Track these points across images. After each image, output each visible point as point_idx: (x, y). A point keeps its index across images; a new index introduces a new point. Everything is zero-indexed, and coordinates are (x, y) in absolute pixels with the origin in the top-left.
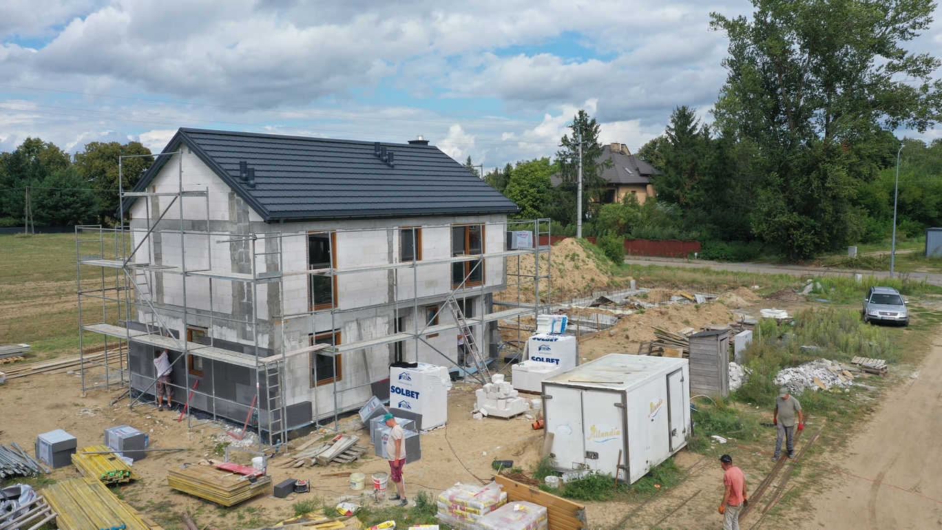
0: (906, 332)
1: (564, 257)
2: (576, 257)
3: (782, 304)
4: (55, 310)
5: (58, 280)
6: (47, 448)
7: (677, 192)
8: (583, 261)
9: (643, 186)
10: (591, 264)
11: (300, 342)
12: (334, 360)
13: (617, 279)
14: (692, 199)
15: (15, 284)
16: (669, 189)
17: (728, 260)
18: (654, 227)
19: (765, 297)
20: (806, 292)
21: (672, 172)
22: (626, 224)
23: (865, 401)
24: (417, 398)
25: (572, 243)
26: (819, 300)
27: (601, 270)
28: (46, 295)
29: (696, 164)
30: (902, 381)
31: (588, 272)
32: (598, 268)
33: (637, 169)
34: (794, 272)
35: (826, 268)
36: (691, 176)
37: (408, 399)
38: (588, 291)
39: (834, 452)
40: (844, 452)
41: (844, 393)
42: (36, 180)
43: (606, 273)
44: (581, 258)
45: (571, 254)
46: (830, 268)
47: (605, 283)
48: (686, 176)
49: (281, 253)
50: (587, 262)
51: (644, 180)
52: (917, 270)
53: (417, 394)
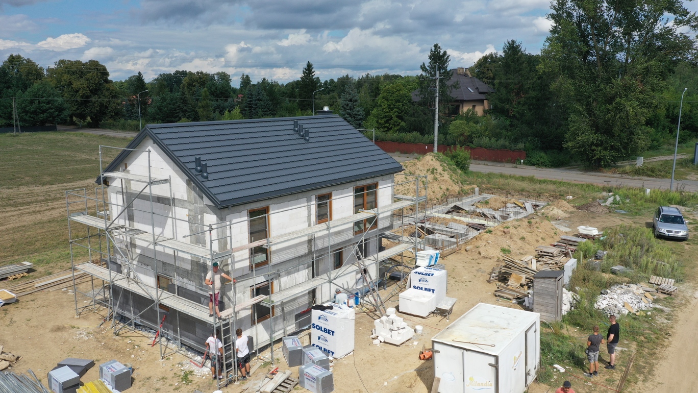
0: (687, 247)
1: (426, 171)
2: (435, 171)
3: (591, 215)
4: (45, 219)
5: (44, 184)
6: (58, 384)
7: (507, 107)
8: (440, 174)
9: (481, 101)
10: (446, 176)
11: (243, 294)
12: (271, 310)
13: (466, 187)
14: (518, 112)
15: (12, 189)
16: (501, 104)
17: (546, 166)
18: (490, 139)
19: (578, 208)
20: (608, 203)
21: (503, 91)
22: (469, 136)
23: (663, 323)
24: (333, 335)
25: (432, 160)
26: (618, 211)
27: (454, 181)
28: (37, 202)
29: (522, 85)
30: (689, 302)
31: (444, 183)
32: (451, 179)
33: (477, 88)
34: (596, 179)
35: (620, 175)
36: (518, 94)
37: (326, 335)
38: (444, 199)
39: (646, 382)
40: (653, 380)
41: (647, 316)
42: (20, 91)
43: (457, 183)
44: (438, 171)
45: (431, 169)
46: (623, 175)
47: (457, 192)
48: (514, 94)
49: (231, 237)
50: (443, 175)
51: (482, 97)
52: (688, 177)
53: (333, 332)
